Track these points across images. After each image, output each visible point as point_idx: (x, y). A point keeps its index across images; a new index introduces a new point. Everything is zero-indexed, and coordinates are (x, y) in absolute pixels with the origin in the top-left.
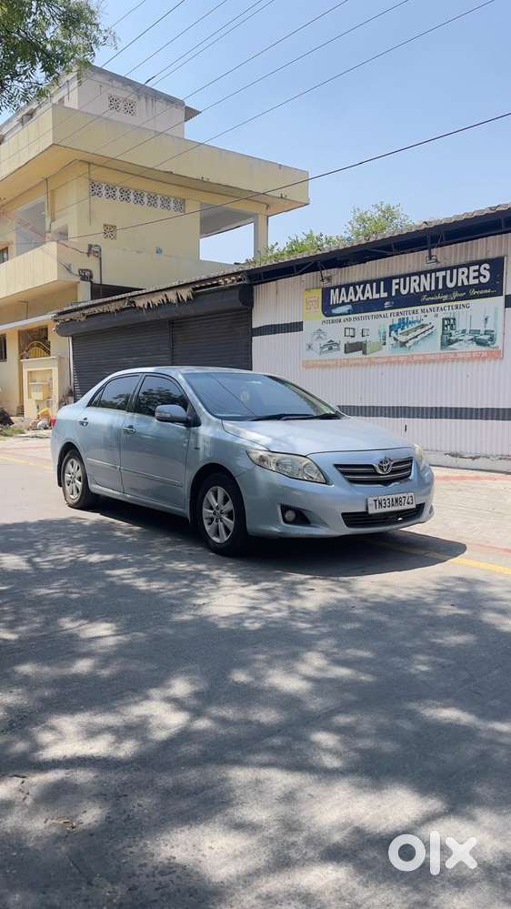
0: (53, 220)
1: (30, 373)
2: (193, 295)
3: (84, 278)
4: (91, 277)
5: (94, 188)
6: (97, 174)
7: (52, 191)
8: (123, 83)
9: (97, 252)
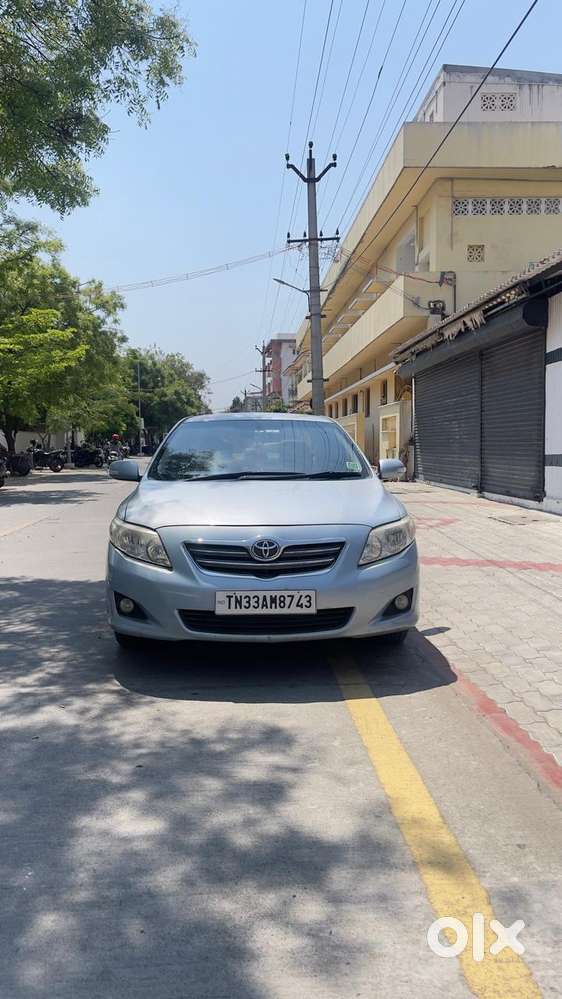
0: (421, 249)
1: (385, 420)
2: (485, 319)
3: (434, 311)
4: (443, 308)
5: (458, 206)
6: (461, 189)
7: (422, 219)
8: (499, 75)
9: (451, 280)
